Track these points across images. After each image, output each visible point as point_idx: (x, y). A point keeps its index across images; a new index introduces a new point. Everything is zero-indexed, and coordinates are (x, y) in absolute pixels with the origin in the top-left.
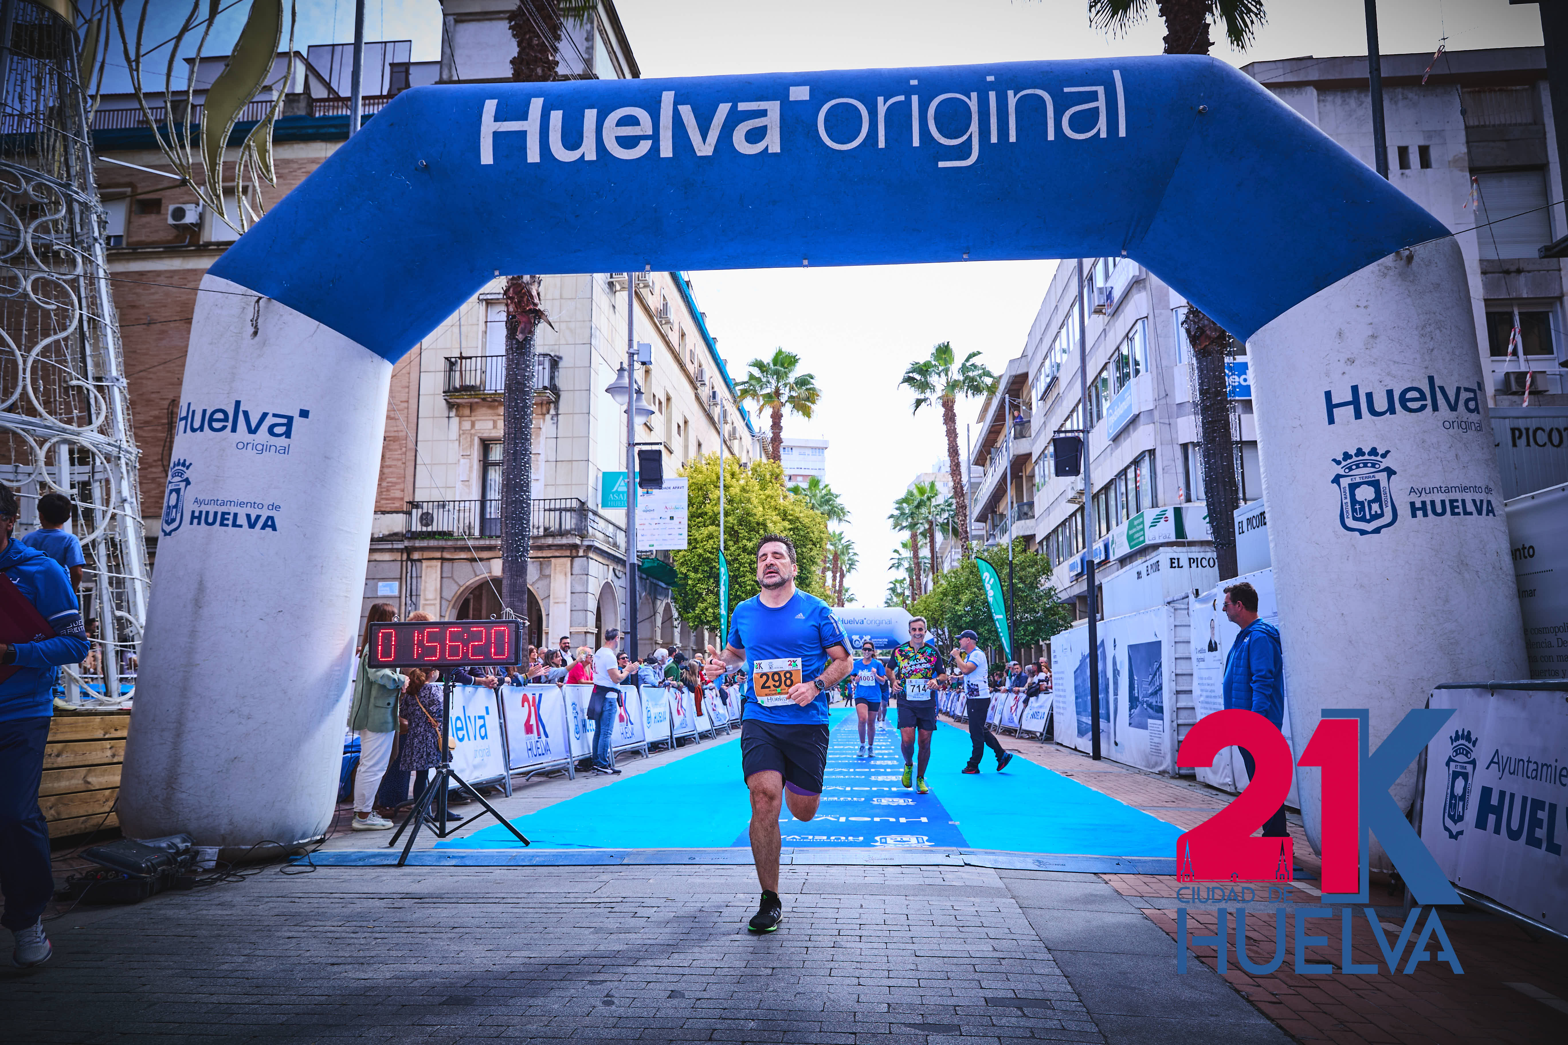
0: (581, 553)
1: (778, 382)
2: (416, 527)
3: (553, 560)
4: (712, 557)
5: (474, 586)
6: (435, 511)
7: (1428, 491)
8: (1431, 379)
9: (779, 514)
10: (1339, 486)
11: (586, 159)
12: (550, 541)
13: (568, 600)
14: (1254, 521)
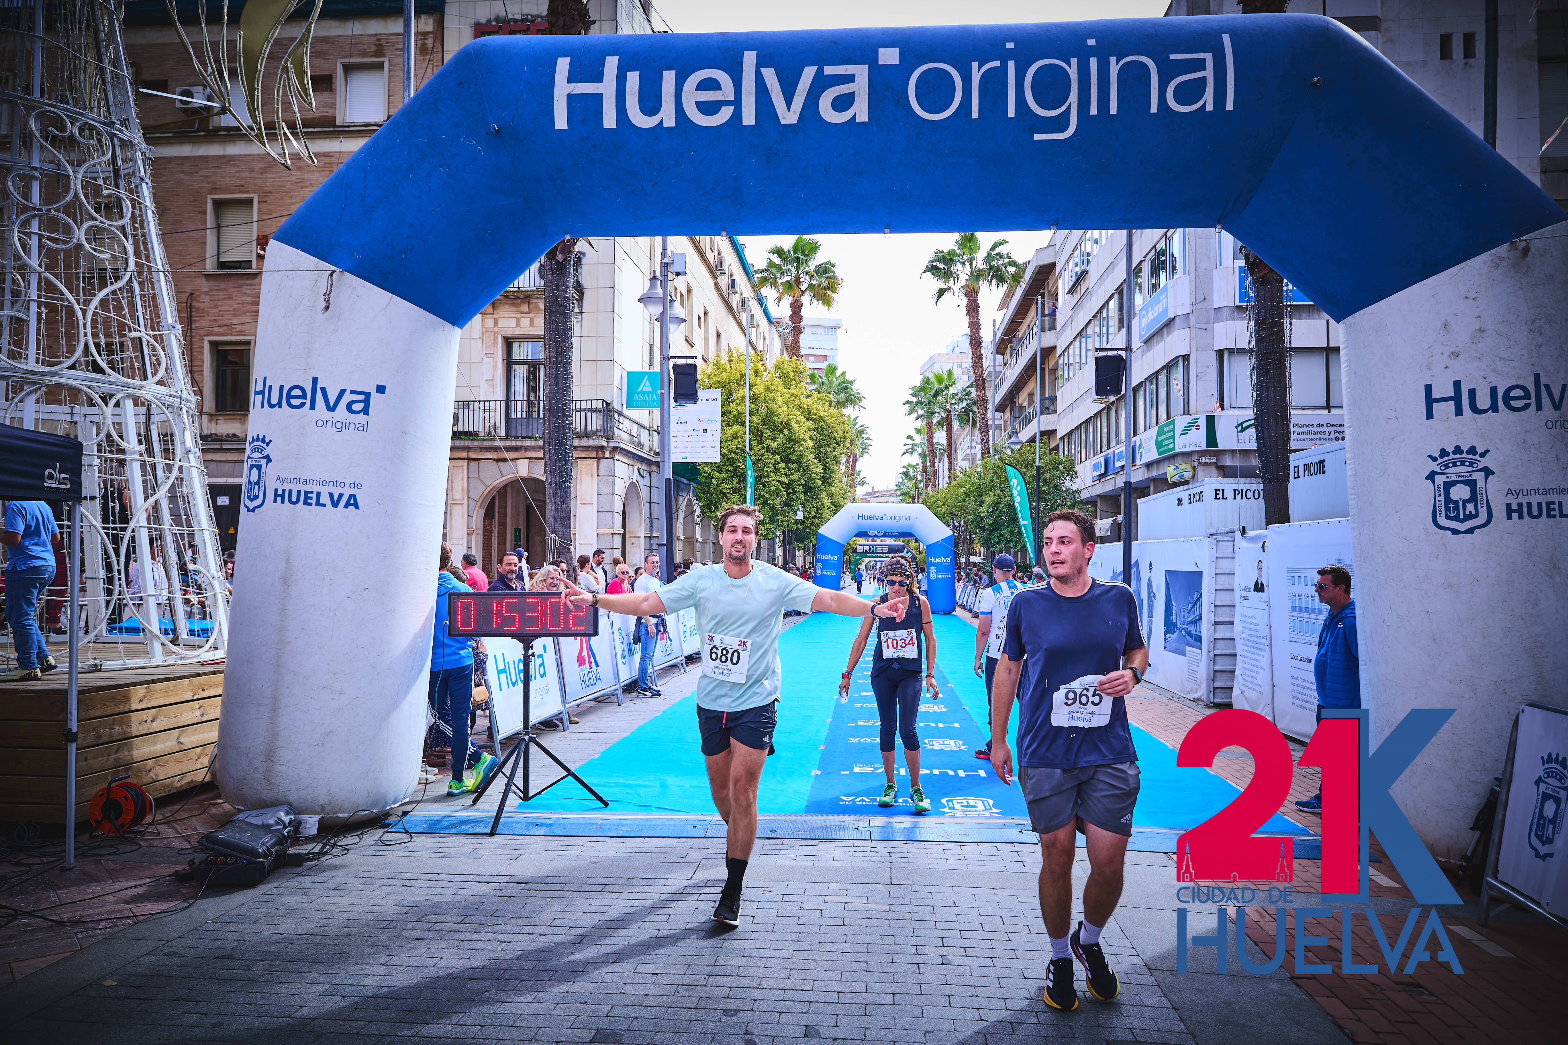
0: (607, 455)
1: (798, 269)
3: (579, 461)
4: (737, 457)
5: (500, 486)
6: (461, 411)
7: (1525, 493)
8: (1537, 377)
9: (802, 413)
10: (1434, 482)
11: (666, 124)
12: (576, 442)
13: (595, 502)
14: (1312, 468)
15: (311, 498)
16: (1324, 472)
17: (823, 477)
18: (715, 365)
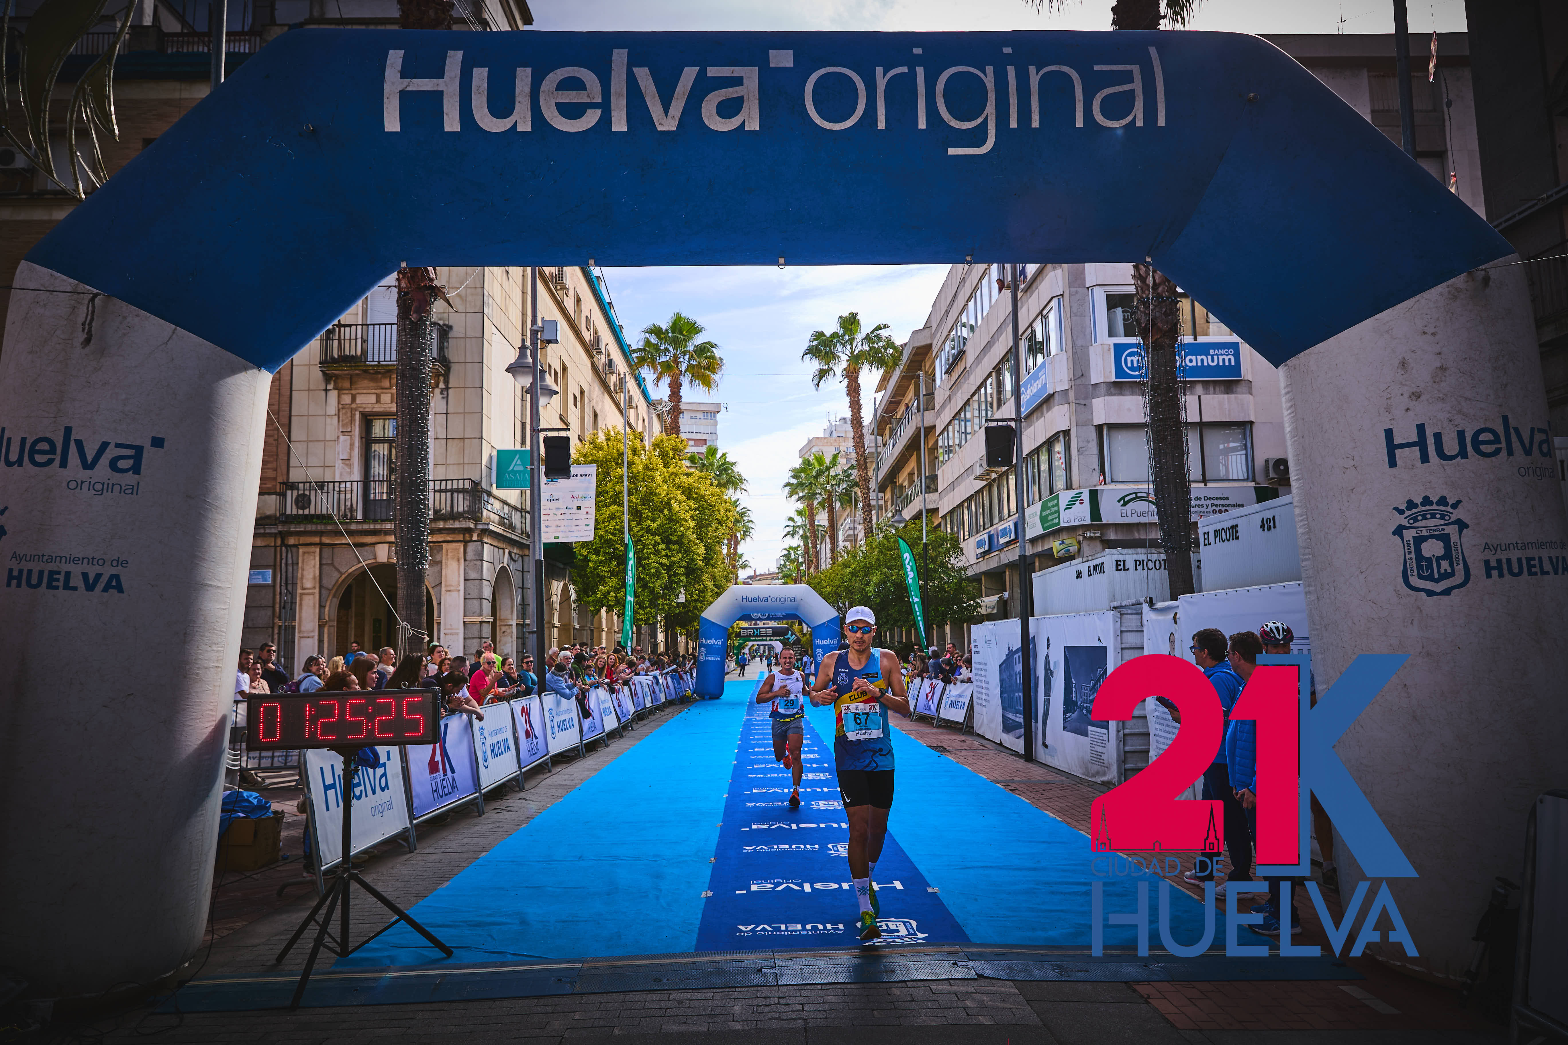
0: (475, 537)
1: (676, 349)
2: (291, 509)
3: (444, 545)
4: (614, 538)
5: (356, 573)
6: (313, 492)
7: (1503, 548)
8: (1505, 419)
10: (1402, 538)
11: (520, 129)
12: (441, 525)
13: (462, 588)
14: (1224, 534)
15: (58, 580)
16: (1237, 538)
17: (705, 558)
18: (590, 443)
